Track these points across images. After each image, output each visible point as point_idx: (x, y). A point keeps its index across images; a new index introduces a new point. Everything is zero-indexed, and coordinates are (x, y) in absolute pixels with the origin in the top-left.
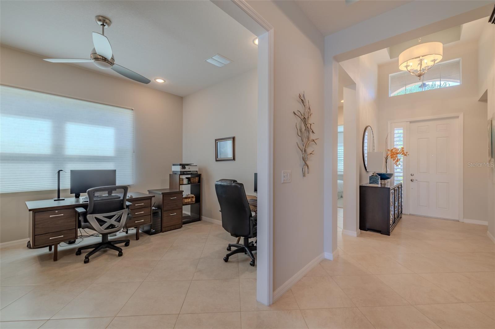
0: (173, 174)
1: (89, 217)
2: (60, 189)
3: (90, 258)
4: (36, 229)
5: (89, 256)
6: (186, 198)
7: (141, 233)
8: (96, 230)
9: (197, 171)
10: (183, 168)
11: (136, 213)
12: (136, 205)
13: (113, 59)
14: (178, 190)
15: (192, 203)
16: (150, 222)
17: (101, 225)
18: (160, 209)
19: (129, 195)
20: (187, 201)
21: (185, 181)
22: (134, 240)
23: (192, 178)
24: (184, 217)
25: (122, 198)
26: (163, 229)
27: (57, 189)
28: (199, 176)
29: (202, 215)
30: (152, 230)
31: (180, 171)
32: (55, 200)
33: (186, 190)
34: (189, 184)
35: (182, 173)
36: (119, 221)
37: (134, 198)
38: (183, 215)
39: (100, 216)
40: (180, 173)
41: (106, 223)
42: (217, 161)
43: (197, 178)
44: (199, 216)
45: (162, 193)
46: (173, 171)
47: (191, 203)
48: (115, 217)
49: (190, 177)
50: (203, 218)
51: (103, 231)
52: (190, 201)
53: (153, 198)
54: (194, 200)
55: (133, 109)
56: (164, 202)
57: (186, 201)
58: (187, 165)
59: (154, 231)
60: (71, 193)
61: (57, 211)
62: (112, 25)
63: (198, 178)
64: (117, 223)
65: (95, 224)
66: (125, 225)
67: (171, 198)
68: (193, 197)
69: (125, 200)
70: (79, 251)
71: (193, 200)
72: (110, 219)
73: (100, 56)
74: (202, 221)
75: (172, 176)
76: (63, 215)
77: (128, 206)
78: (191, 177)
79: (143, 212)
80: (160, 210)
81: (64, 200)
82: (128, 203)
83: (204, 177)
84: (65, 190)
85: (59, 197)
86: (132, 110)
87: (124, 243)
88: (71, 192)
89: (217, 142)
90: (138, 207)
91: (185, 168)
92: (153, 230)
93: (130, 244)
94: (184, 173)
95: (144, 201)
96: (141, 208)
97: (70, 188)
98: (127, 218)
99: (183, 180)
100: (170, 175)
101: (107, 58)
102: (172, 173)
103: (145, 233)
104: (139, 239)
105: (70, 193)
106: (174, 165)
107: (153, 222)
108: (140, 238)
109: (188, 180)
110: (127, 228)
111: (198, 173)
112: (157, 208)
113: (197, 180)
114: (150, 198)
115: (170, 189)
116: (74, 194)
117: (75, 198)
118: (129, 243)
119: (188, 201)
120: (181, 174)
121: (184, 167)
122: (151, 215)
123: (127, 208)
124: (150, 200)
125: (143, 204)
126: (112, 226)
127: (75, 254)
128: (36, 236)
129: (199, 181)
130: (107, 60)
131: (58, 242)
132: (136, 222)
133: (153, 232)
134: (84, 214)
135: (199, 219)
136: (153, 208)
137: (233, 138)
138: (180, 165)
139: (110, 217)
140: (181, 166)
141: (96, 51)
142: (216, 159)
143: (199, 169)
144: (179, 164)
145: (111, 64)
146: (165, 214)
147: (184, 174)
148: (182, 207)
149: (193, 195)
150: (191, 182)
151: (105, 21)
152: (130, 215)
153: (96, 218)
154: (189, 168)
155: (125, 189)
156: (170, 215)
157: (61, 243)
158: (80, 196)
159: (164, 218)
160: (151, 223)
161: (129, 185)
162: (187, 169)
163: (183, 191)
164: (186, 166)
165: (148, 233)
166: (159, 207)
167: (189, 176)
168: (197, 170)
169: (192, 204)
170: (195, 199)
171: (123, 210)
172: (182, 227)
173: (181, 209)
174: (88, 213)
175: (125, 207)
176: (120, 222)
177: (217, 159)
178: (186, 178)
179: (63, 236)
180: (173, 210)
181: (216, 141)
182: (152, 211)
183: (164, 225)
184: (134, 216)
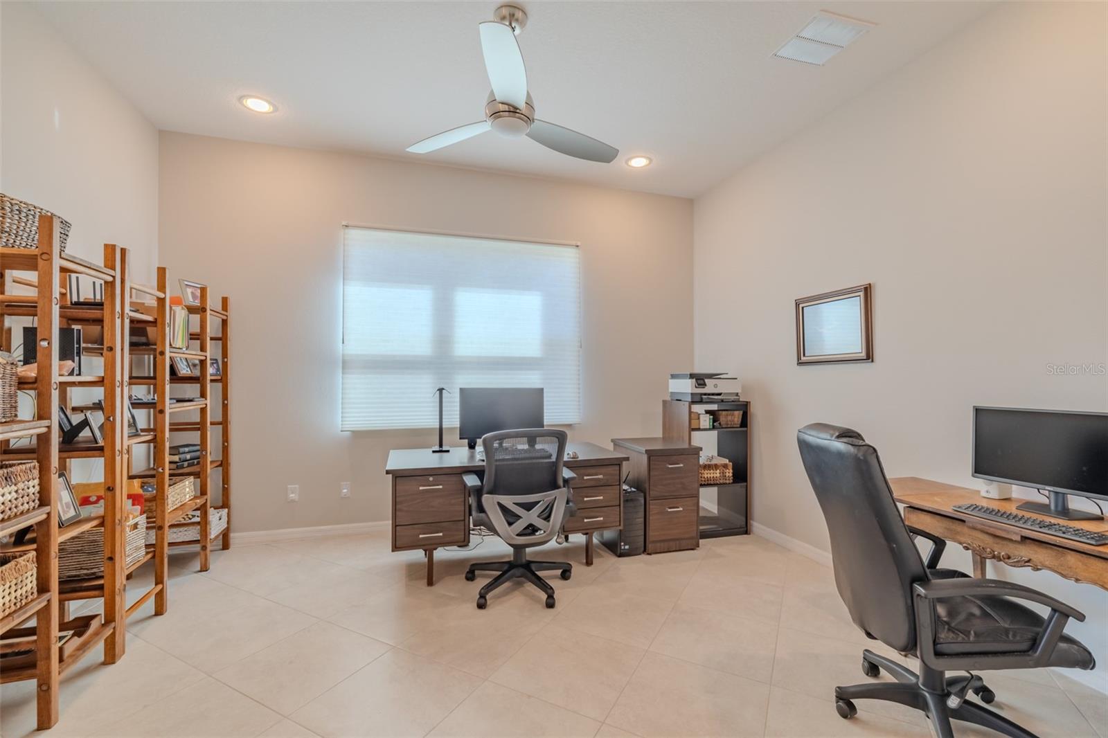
0: (672, 400)
1: (487, 499)
2: (444, 426)
3: (488, 597)
4: (398, 513)
5: (487, 593)
6: (707, 467)
7: (597, 546)
8: (501, 534)
9: (737, 395)
10: (698, 385)
11: (585, 499)
12: (585, 478)
13: (529, 104)
14: (686, 446)
15: (725, 481)
16: (618, 524)
17: (510, 524)
18: (642, 492)
19: (570, 451)
20: (709, 476)
21: (706, 421)
22: (582, 563)
23: (724, 413)
24: (705, 517)
25: (554, 459)
26: (650, 547)
27: (438, 427)
28: (744, 408)
29: (751, 519)
30: (622, 544)
31: (690, 392)
32: (434, 452)
33: (707, 443)
34: (714, 428)
35: (698, 399)
36: (547, 518)
37: (580, 459)
38: (702, 514)
39: (508, 501)
40: (692, 398)
41: (521, 520)
42: (800, 363)
43: (736, 413)
44: (744, 519)
45: (646, 451)
46: (671, 393)
47: (721, 481)
48: (539, 504)
49: (716, 409)
50: (756, 526)
51: (513, 538)
52: (718, 475)
53: (624, 463)
54: (729, 473)
55: (579, 244)
56: (651, 473)
57: (708, 474)
58: (711, 376)
59: (627, 547)
60: (460, 438)
61: (431, 479)
62: (529, 23)
63: (741, 412)
64: (543, 521)
65: (498, 519)
66: (560, 528)
67: (670, 466)
68: (725, 466)
69: (562, 464)
70: (472, 570)
71: (727, 474)
72: (529, 510)
73: (502, 103)
74: (751, 536)
75: (668, 406)
76: (441, 487)
77: (566, 481)
78: (718, 410)
79: (601, 498)
80: (642, 494)
81: (448, 451)
82: (567, 473)
83: (756, 411)
84: (451, 429)
85: (441, 445)
86: (577, 246)
87: (561, 571)
88: (460, 435)
89: (803, 308)
90: (592, 483)
91: (705, 385)
92: (624, 545)
93: (572, 575)
94: (702, 398)
95: (604, 470)
96: (597, 487)
97: (458, 426)
98: (565, 511)
99: (699, 418)
100: (665, 402)
101: (518, 107)
102: (668, 398)
103: (606, 549)
104: (592, 564)
105: (458, 438)
106: (673, 377)
107: (624, 525)
108: (594, 562)
109: (712, 417)
110: (566, 534)
111: (741, 400)
112: (633, 489)
113: (736, 419)
114: (618, 463)
115: (665, 439)
116: (466, 441)
117: (467, 448)
118: (571, 573)
119: (712, 475)
120: (693, 402)
121: (702, 382)
122: (620, 505)
123: (564, 487)
124: (617, 468)
125: (601, 476)
126: (531, 529)
127: (464, 576)
128: (397, 527)
129: (744, 422)
130: (518, 111)
131: (435, 546)
132: (586, 520)
133: (624, 549)
134: (478, 492)
135: (745, 530)
136: (625, 487)
137: (866, 289)
138: (692, 376)
139: (528, 507)
140: (694, 380)
141: (496, 96)
142: (799, 358)
143: (743, 388)
144: (689, 373)
145: (526, 122)
146: (654, 507)
147: (701, 402)
148: (698, 491)
149: (726, 461)
150: (720, 424)
151: (513, 15)
152: (571, 504)
153: (499, 504)
154: (716, 386)
155: (560, 437)
156: (668, 511)
157: (439, 548)
158: (477, 444)
159: (651, 518)
160: (621, 528)
161: (569, 426)
162: (711, 386)
163: (701, 449)
164: (706, 380)
165: (612, 547)
166: (639, 485)
167: (714, 407)
168: (739, 391)
169: (721, 484)
170: (731, 471)
171: (557, 490)
172: (698, 546)
173: (697, 496)
174: (485, 489)
175: (561, 482)
176: (549, 521)
177: (802, 358)
178: (707, 412)
179: (441, 534)
180: (674, 498)
181: (797, 305)
182: (622, 496)
183: (652, 534)
184: (581, 506)
